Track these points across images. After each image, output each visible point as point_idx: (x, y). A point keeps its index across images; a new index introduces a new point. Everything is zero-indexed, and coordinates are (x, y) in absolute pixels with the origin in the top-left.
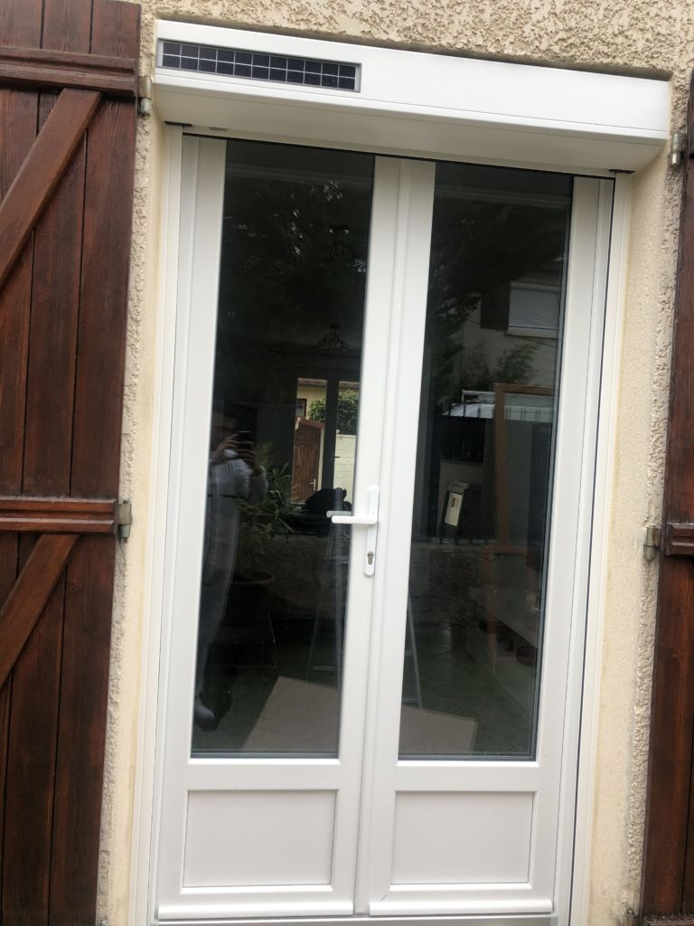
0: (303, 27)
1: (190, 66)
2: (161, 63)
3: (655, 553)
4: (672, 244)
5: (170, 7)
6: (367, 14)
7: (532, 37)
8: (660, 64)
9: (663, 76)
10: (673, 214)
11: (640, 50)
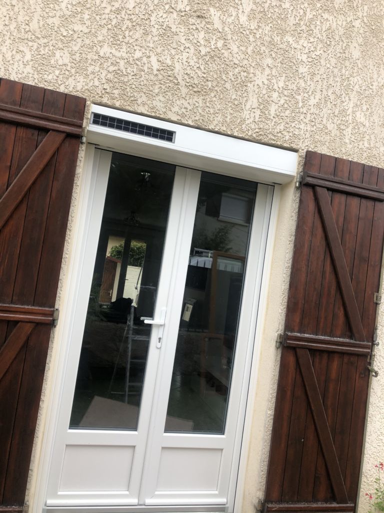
0: (153, 114)
1: (104, 124)
2: (92, 122)
3: (280, 345)
4: (295, 218)
5: (98, 100)
6: (180, 113)
7: (246, 130)
8: (294, 146)
9: (295, 151)
10: (296, 206)
11: (287, 139)
